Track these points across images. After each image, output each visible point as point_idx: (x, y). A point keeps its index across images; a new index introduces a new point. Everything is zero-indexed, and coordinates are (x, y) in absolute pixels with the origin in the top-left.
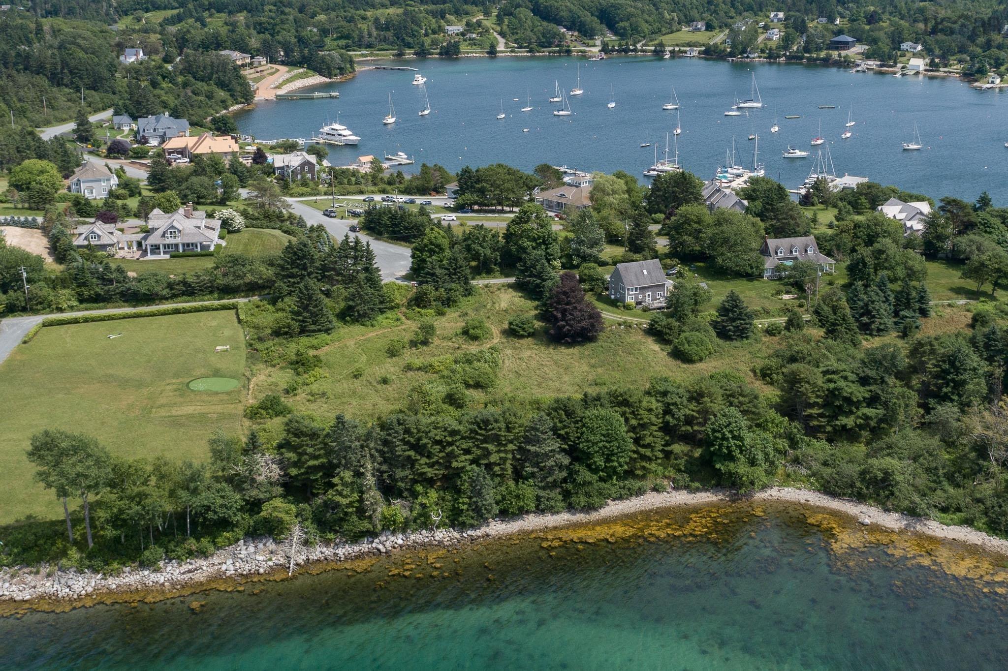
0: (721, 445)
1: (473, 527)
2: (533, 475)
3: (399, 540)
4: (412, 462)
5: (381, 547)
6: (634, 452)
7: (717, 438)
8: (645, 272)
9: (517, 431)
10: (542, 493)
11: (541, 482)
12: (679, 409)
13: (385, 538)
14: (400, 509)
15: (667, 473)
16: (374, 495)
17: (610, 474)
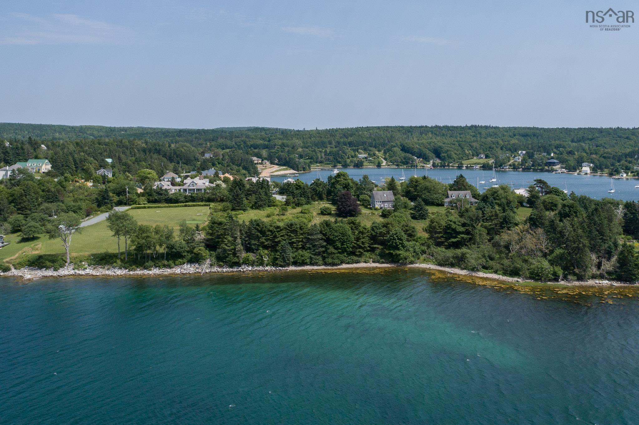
0: (392, 242)
1: (281, 266)
2: (309, 248)
3: (250, 268)
4: (258, 238)
5: (242, 270)
6: (355, 243)
7: (391, 239)
8: (385, 195)
9: (305, 230)
10: (313, 256)
11: (313, 251)
12: (377, 229)
13: (244, 267)
14: (252, 256)
15: (371, 256)
16: (240, 247)
17: (344, 251)
